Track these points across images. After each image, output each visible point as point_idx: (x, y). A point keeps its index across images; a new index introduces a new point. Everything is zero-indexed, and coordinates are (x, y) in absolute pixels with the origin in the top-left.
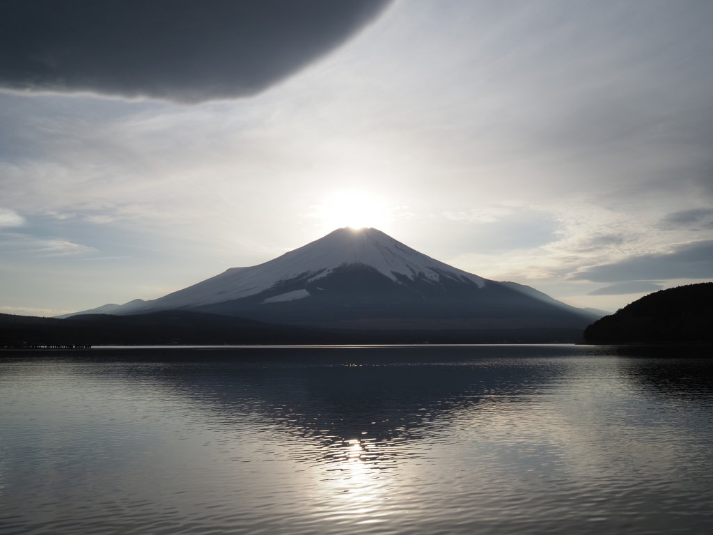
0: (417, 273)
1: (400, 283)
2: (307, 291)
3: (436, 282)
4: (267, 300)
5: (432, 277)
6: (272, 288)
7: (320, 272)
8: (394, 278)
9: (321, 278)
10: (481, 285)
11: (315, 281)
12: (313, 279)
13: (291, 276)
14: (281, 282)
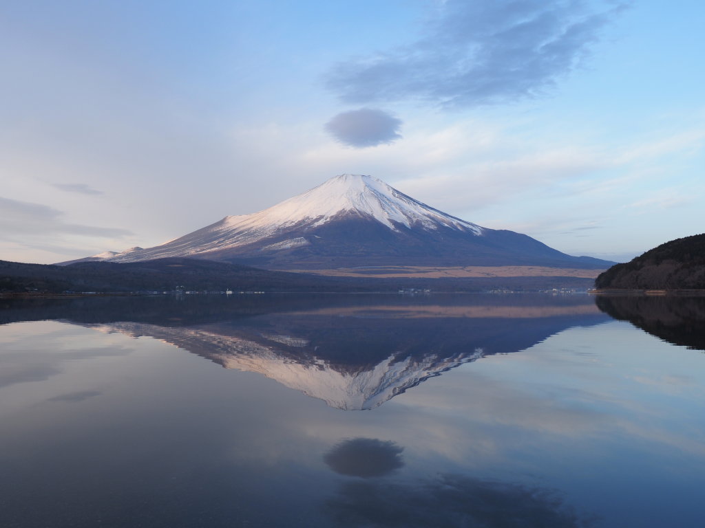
0: (415, 220)
1: (397, 231)
2: (306, 238)
3: (433, 230)
4: (266, 248)
5: (429, 225)
6: (270, 236)
8: (392, 227)
9: (319, 226)
11: (312, 228)
12: (310, 227)
13: (288, 225)
14: (279, 229)
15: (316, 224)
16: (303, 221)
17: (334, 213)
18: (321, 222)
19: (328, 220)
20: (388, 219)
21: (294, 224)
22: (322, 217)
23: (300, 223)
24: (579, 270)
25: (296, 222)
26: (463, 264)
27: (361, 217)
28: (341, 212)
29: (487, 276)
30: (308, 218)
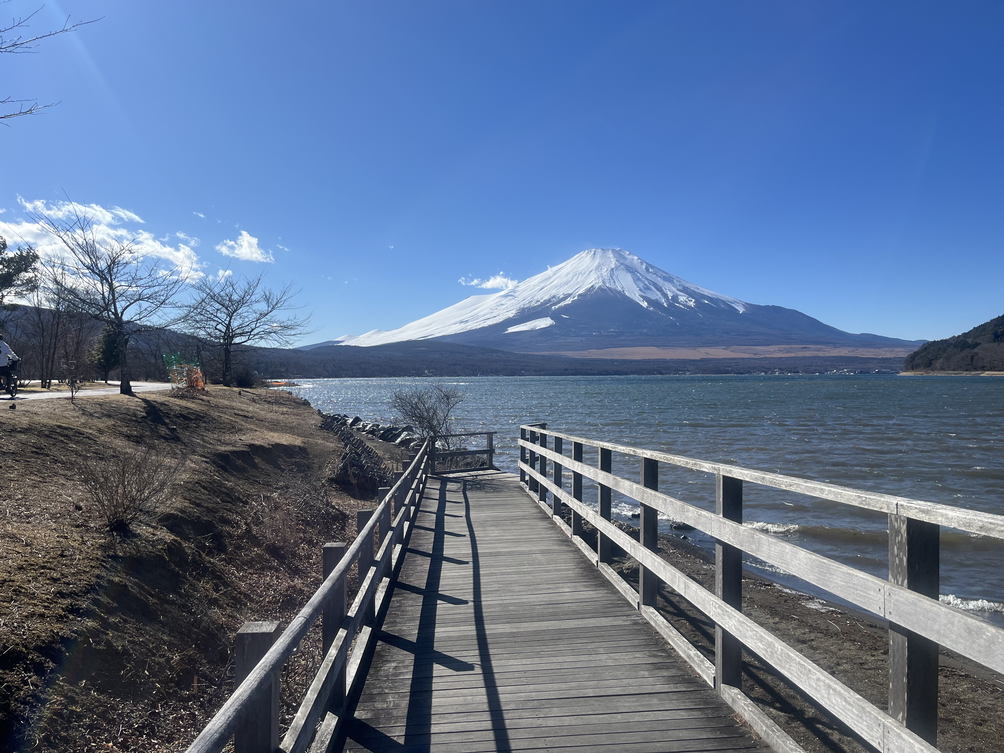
0: (670, 298)
1: (652, 309)
2: (552, 319)
3: (691, 307)
4: (511, 330)
5: (686, 301)
6: (514, 316)
7: (564, 299)
8: (645, 304)
9: (565, 305)
10: (741, 310)
11: (559, 308)
12: (557, 307)
13: (534, 304)
14: (523, 309)
15: (562, 304)
16: (549, 300)
17: (581, 291)
18: (569, 301)
19: (576, 298)
20: (641, 296)
21: (539, 303)
22: (570, 295)
23: (546, 302)
24: (860, 349)
25: (542, 301)
26: (727, 344)
27: (611, 294)
28: (589, 290)
29: (755, 357)
30: (554, 297)
